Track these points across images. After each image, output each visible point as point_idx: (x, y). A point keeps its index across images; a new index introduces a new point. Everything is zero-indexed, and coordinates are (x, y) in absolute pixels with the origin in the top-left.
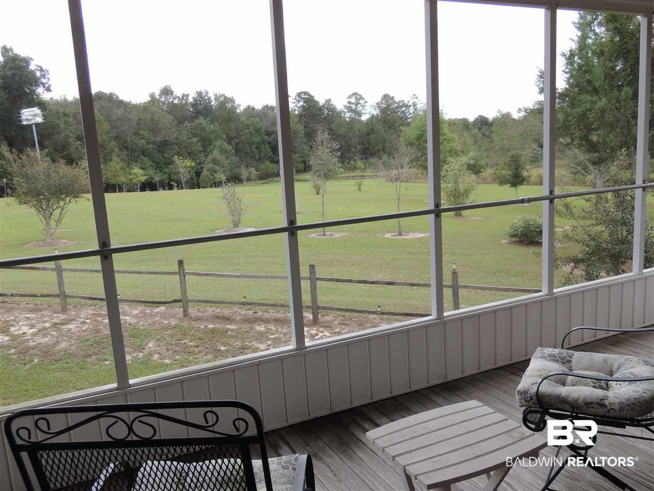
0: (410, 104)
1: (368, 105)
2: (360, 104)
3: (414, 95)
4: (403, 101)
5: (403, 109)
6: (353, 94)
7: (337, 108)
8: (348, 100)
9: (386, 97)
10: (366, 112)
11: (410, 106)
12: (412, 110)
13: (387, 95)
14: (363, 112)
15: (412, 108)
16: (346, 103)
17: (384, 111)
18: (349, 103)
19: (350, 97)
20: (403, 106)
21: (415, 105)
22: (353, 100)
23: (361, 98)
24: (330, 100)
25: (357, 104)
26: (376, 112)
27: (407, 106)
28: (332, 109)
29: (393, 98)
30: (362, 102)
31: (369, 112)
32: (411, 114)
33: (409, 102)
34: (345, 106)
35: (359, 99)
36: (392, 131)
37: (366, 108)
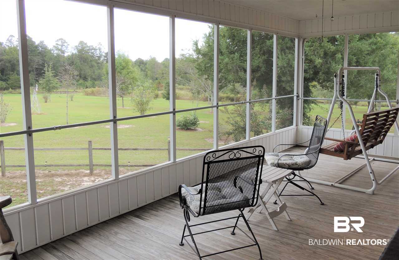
0: (97, 48)
1: (69, 47)
2: (64, 45)
3: (99, 43)
4: (92, 46)
5: (93, 51)
6: (60, 39)
7: (48, 47)
8: (57, 43)
9: (81, 43)
10: (68, 51)
11: (97, 49)
12: (98, 52)
13: (82, 41)
14: (66, 51)
15: (98, 51)
16: (55, 44)
17: (80, 51)
18: (57, 44)
19: (58, 40)
20: (92, 49)
21: (100, 49)
22: (60, 43)
23: (65, 42)
24: (43, 41)
25: (62, 46)
26: (75, 52)
27: (95, 49)
28: (45, 48)
29: (86, 44)
30: (65, 44)
31: (70, 51)
32: (97, 54)
33: (96, 47)
34: (54, 46)
35: (64, 42)
36: (86, 64)
37: (68, 48)
